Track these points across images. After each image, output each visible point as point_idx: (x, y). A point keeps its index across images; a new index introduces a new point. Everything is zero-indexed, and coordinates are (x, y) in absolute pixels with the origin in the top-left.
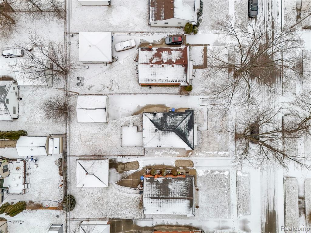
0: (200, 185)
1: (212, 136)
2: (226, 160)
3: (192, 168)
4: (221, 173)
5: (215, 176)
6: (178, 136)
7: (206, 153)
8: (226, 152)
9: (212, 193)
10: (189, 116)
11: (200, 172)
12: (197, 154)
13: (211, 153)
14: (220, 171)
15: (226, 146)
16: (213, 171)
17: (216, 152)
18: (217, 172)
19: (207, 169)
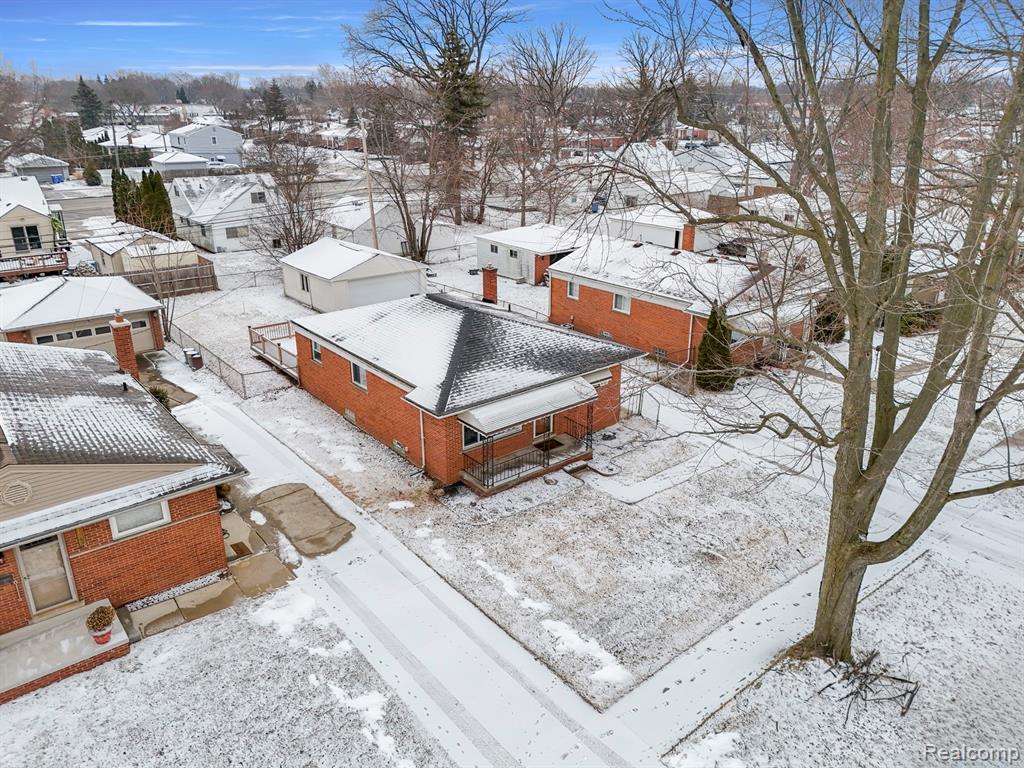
16: (358, 673)
17: (544, 607)
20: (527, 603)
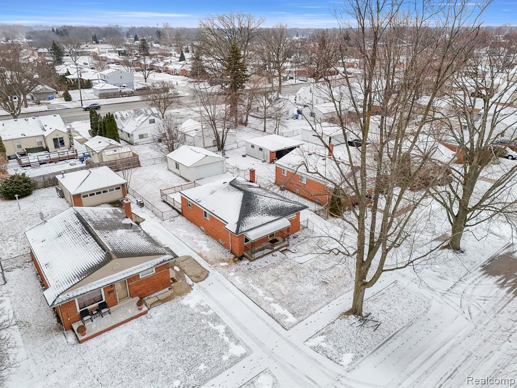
2: (273, 329)
3: (191, 282)
4: (226, 339)
5: (209, 330)
6: (242, 201)
7: (251, 285)
8: (290, 315)
10: (292, 204)
11: (192, 300)
12: (232, 274)
13: (257, 293)
14: (228, 332)
15: (305, 306)
16: (216, 319)
17: (271, 299)
19: (212, 305)
20: (266, 298)
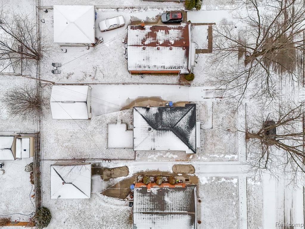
0: (203, 195)
1: (217, 136)
2: (234, 164)
3: (193, 175)
4: (229, 181)
5: (221, 184)
6: (177, 136)
7: (210, 156)
8: (234, 155)
9: (217, 204)
10: (190, 111)
11: (203, 180)
12: (199, 158)
13: (216, 157)
14: (226, 178)
15: (234, 148)
16: (218, 179)
17: (223, 155)
18: (223, 180)
19: (211, 175)
